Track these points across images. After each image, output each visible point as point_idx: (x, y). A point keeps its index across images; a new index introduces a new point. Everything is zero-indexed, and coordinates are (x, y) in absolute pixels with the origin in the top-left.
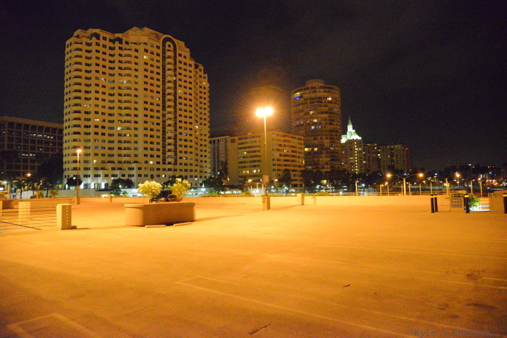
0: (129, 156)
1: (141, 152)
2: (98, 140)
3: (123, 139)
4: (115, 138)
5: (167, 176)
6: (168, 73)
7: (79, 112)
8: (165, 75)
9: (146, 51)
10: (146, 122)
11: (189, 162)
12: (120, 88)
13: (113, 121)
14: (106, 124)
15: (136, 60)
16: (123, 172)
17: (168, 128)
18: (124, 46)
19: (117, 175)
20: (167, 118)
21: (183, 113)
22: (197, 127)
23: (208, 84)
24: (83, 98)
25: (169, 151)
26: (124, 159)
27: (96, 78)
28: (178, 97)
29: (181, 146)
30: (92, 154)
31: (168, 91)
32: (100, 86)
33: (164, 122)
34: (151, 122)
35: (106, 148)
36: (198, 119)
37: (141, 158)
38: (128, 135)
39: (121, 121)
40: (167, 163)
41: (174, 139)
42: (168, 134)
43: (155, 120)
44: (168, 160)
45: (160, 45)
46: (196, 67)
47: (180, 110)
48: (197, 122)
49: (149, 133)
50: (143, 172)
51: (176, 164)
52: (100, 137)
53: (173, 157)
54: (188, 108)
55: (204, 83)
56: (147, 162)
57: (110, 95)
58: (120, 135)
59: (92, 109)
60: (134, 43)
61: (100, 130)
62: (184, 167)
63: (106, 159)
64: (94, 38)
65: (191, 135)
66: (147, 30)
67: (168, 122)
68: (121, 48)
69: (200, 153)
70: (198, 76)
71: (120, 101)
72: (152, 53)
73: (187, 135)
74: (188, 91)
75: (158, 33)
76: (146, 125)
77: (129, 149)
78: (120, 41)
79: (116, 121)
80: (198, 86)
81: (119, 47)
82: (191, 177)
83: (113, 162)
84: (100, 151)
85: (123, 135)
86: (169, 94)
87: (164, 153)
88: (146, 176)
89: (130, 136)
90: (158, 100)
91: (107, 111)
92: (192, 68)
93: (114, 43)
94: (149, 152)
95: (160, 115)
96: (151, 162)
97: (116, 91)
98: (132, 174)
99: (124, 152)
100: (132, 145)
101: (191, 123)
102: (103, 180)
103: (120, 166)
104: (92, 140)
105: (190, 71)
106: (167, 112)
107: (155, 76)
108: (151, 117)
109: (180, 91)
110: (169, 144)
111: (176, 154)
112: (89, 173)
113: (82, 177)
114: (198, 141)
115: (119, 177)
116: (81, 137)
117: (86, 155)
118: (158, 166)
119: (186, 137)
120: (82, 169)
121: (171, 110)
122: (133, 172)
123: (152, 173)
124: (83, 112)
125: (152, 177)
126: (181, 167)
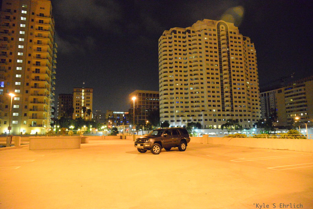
0: (198, 106)
1: (206, 103)
2: (178, 97)
3: (194, 95)
4: (189, 95)
5: (226, 120)
6: (222, 46)
7: (166, 81)
8: (220, 48)
9: (206, 34)
10: (208, 82)
11: (242, 109)
12: (190, 62)
13: (187, 84)
14: (183, 87)
15: (200, 42)
16: (195, 118)
17: (225, 85)
18: (192, 34)
19: (191, 120)
20: (223, 78)
21: (236, 73)
22: (248, 83)
23: (255, 50)
24: (168, 72)
25: (227, 101)
26: (195, 109)
27: (176, 58)
28: (231, 63)
29: (235, 97)
30: (175, 107)
31: (223, 59)
32: (178, 62)
33: (222, 81)
34: (212, 82)
35: (184, 102)
36: (249, 77)
37: (207, 108)
38: (198, 92)
39: (192, 84)
40: (225, 110)
41: (230, 92)
42: (225, 90)
43: (215, 81)
44: (226, 108)
45: (216, 28)
46: (244, 39)
47: (234, 71)
48: (248, 79)
49: (211, 89)
50: (208, 117)
51: (233, 111)
52: (179, 95)
53: (230, 106)
54: (240, 69)
55: (251, 50)
56: (211, 110)
57: (185, 67)
58: (192, 93)
59: (174, 78)
60: (198, 31)
61: (179, 91)
62: (239, 113)
63: (184, 109)
64: (173, 33)
65: (243, 89)
66: (206, 20)
67: (225, 81)
68: (190, 36)
69: (251, 101)
70: (246, 45)
71: (191, 71)
72: (210, 35)
73: (240, 89)
74: (239, 57)
75: (213, 21)
76: (209, 85)
77: (198, 102)
78: (189, 31)
79: (189, 84)
80: (247, 53)
81: (189, 36)
82: (245, 120)
83: (188, 111)
84: (180, 105)
85: (194, 93)
86: (224, 61)
87: (223, 103)
88: (210, 120)
90: (216, 66)
91: (183, 78)
92: (241, 40)
93: (185, 34)
94: (212, 103)
95: (219, 76)
96: (214, 110)
97: (188, 64)
98: (201, 119)
99: (195, 104)
100: (200, 99)
101: (242, 80)
102: (182, 124)
103: (193, 114)
104: (175, 98)
105: (240, 43)
106: (223, 74)
107: (214, 50)
108: (212, 78)
109: (232, 58)
110: (227, 97)
111: (232, 104)
112: (174, 119)
113: (170, 122)
114: (250, 93)
115: (192, 121)
116: (169, 96)
117: (172, 107)
118: (219, 113)
119: (239, 91)
120: (169, 116)
121: (227, 72)
122: (201, 118)
123: (215, 118)
124: (169, 81)
125: (215, 120)
126: (237, 113)
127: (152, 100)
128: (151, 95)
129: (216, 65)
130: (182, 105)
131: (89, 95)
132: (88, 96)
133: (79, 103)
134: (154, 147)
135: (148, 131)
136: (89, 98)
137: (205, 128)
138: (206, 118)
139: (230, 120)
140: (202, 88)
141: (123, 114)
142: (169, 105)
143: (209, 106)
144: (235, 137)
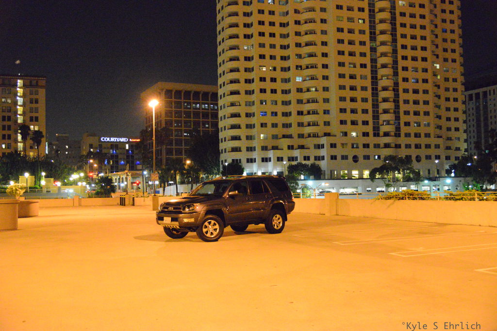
0: (315, 124)
1: (334, 117)
2: (265, 101)
3: (306, 96)
4: (293, 97)
5: (382, 157)
7: (236, 59)
10: (341, 64)
11: (422, 130)
12: (296, 11)
13: (289, 69)
14: (279, 75)
16: (306, 152)
17: (382, 72)
19: (297, 158)
20: (378, 54)
21: (409, 42)
22: (438, 66)
24: (241, 36)
25: (386, 111)
26: (307, 130)
28: (398, 15)
29: (406, 102)
30: (258, 126)
31: (379, 5)
32: (266, 12)
33: (374, 61)
34: (350, 64)
35: (280, 114)
36: (439, 51)
37: (335, 128)
38: (314, 89)
39: (301, 67)
40: (381, 133)
41: (394, 90)
42: (383, 83)
43: (358, 60)
44: (384, 128)
47: (404, 36)
48: (437, 56)
49: (348, 82)
50: (339, 152)
51: (399, 135)
52: (268, 96)
53: (392, 122)
54: (418, 32)
56: (345, 134)
57: (282, 25)
58: (299, 90)
59: (255, 52)
62: (413, 141)
63: (280, 131)
65: (425, 81)
67: (382, 60)
69: (444, 114)
71: (298, 34)
73: (417, 82)
74: (418, 1)
76: (342, 70)
77: (315, 113)
79: (293, 68)
82: (428, 157)
83: (290, 136)
84: (269, 120)
85: (305, 89)
86: (381, 10)
87: (376, 117)
88: (344, 157)
89: (316, 90)
90: (361, 23)
91: (278, 52)
94: (348, 117)
95: (366, 49)
96: (354, 134)
97: (291, 18)
98: (322, 155)
99: (307, 119)
100: (320, 107)
101: (424, 59)
102: (274, 167)
103: (302, 142)
104: (257, 103)
106: (378, 43)
108: (351, 54)
109: (401, 3)
110: (385, 100)
111: (398, 118)
112: (255, 155)
113: (244, 163)
114: (441, 92)
115: (299, 161)
116: (241, 98)
117: (250, 126)
118: (366, 140)
119: (416, 86)
120: (244, 149)
121: (386, 38)
122: (323, 152)
123: (355, 152)
124: (242, 58)
125: (355, 159)
126: (408, 141)
127: (199, 109)
128: (197, 94)
129: (361, 21)
130: (274, 120)
131: (37, 94)
132: (34, 97)
133: (9, 114)
134: (206, 223)
135: (190, 185)
136: (37, 102)
137: (332, 178)
138: (334, 152)
139: (390, 158)
140: (325, 78)
141: (124, 143)
142: (242, 121)
143: (343, 122)
144: (402, 199)
